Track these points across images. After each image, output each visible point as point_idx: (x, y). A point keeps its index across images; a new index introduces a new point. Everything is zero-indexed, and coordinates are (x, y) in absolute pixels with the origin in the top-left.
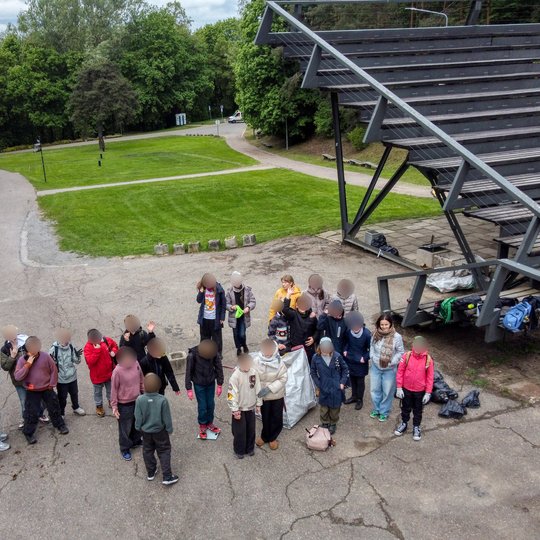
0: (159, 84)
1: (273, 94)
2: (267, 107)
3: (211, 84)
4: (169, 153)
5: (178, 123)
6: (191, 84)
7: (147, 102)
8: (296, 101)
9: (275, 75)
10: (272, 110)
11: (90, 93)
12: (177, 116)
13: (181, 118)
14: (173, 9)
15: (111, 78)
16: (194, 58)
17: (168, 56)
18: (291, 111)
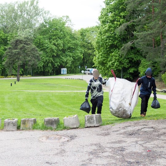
0: (54, 52)
1: (115, 54)
2: (111, 60)
3: (82, 56)
4: (53, 84)
5: (62, 73)
6: (71, 54)
7: (46, 60)
8: (128, 58)
9: (117, 43)
10: (114, 62)
11: (15, 50)
12: (62, 69)
13: (64, 70)
14: (65, 18)
15: (27, 44)
16: (74, 42)
17: (60, 39)
18: (125, 64)
